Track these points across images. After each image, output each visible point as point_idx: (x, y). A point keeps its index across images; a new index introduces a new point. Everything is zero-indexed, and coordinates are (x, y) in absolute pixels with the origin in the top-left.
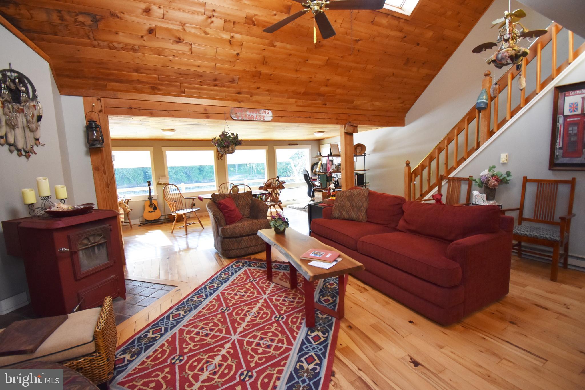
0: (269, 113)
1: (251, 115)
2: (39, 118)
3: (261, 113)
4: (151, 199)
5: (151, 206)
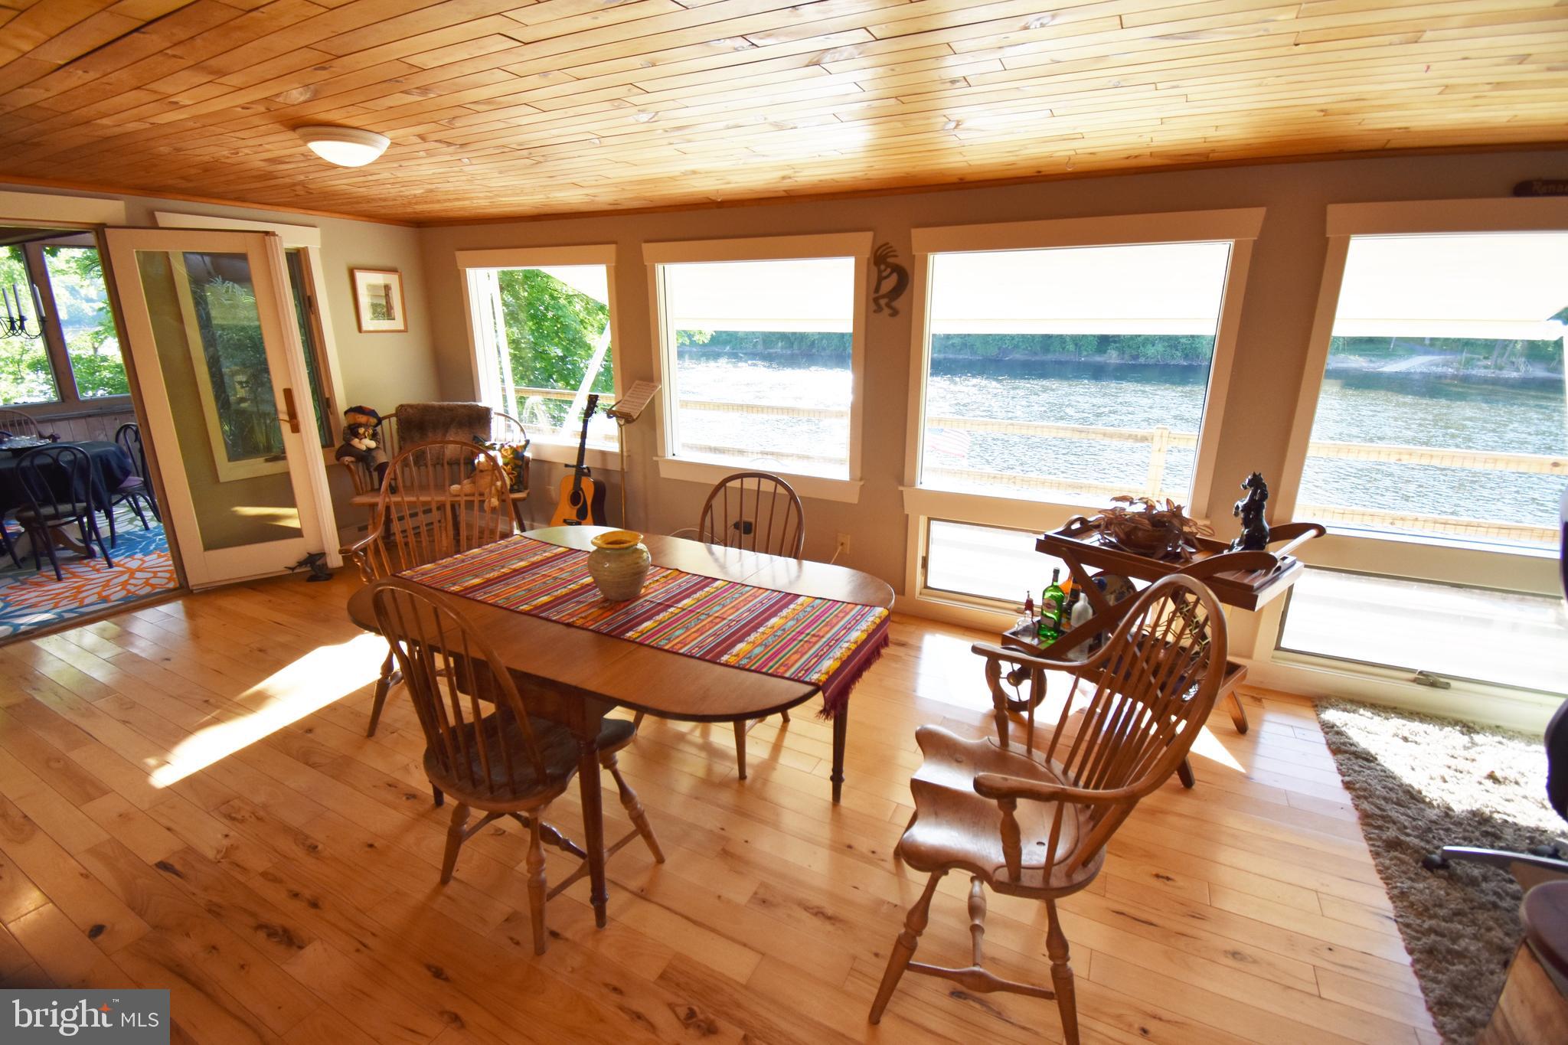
4: (580, 471)
5: (576, 497)
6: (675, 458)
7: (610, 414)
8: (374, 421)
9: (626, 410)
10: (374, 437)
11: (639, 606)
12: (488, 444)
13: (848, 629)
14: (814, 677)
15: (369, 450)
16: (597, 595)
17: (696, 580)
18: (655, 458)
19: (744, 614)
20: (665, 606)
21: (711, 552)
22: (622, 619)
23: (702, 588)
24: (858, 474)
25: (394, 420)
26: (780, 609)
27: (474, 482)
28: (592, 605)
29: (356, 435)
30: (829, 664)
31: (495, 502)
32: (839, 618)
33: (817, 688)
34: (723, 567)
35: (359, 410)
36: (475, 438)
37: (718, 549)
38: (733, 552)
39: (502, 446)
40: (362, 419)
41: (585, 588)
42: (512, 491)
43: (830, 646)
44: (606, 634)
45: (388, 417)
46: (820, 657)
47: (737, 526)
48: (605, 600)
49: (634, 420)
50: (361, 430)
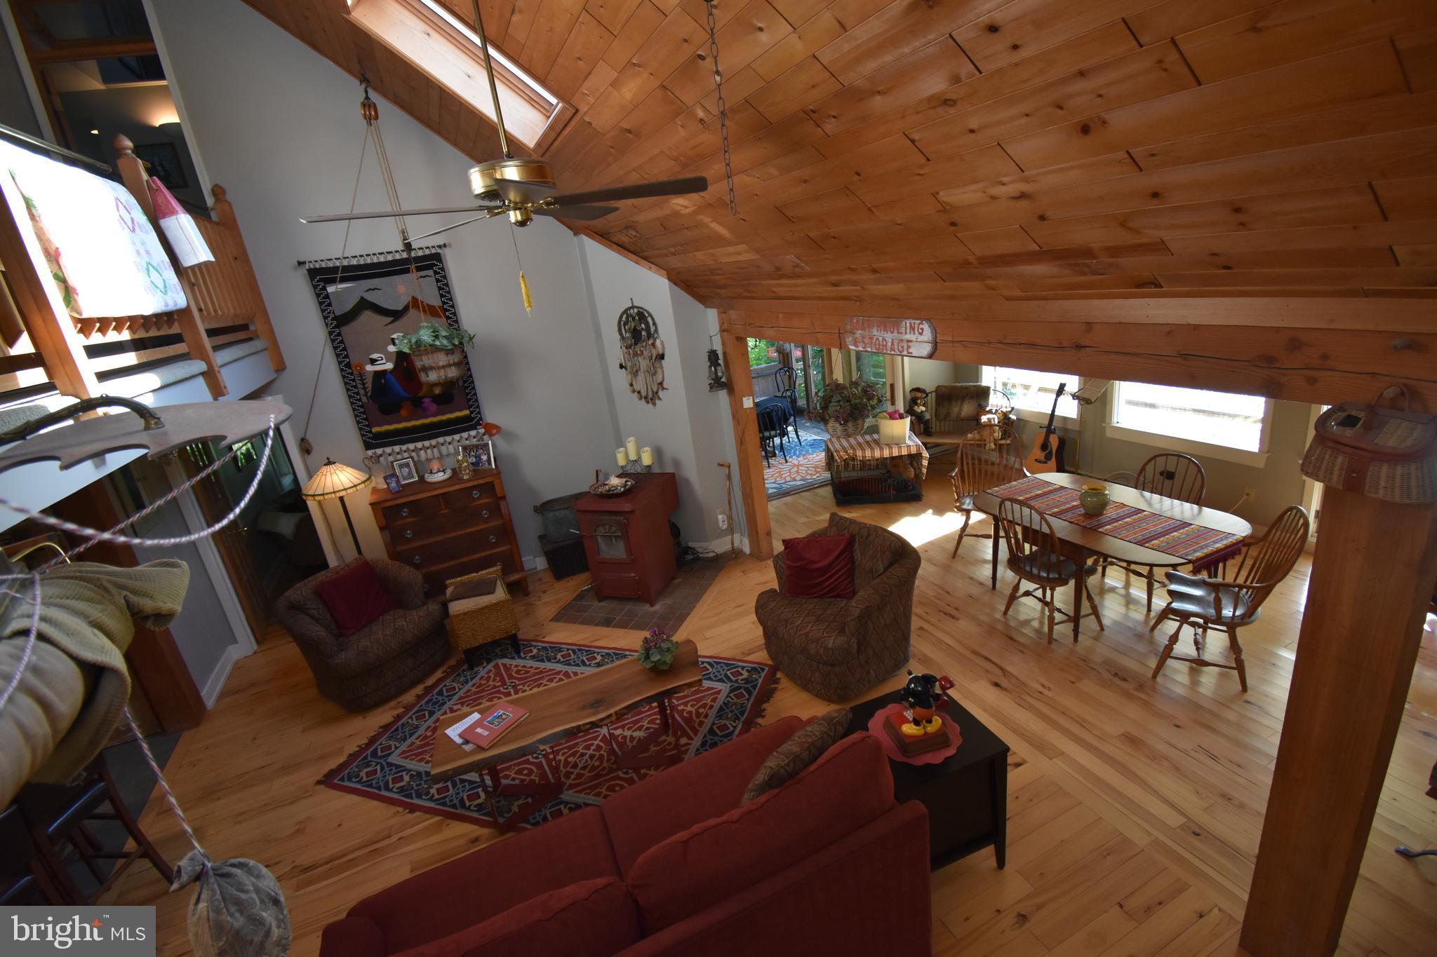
0: (922, 329)
1: (881, 339)
2: (662, 357)
3: (903, 330)
4: (1049, 430)
5: (1045, 446)
6: (1118, 425)
7: (1074, 396)
8: (924, 395)
9: (1086, 396)
10: (924, 405)
11: (1104, 519)
12: (988, 409)
13: (1215, 542)
14: (1190, 558)
15: (922, 412)
16: (1082, 511)
17: (1133, 510)
18: (1103, 425)
19: (1159, 529)
20: (1116, 520)
21: (1143, 496)
22: (1095, 523)
23: (1136, 514)
24: (1266, 448)
25: (934, 394)
26: (1180, 529)
27: (979, 433)
28: (1080, 515)
29: (916, 404)
30: (1199, 554)
31: (993, 446)
32: (1212, 537)
33: (1190, 562)
34: (1149, 503)
35: (917, 390)
36: (980, 405)
37: (1147, 494)
38: (1156, 497)
39: (997, 411)
40: (919, 395)
41: (1074, 507)
42: (1001, 439)
43: (1202, 548)
44: (1090, 528)
45: (931, 392)
46: (1195, 551)
47: (1162, 474)
48: (1086, 514)
49: (1092, 403)
50: (919, 401)
